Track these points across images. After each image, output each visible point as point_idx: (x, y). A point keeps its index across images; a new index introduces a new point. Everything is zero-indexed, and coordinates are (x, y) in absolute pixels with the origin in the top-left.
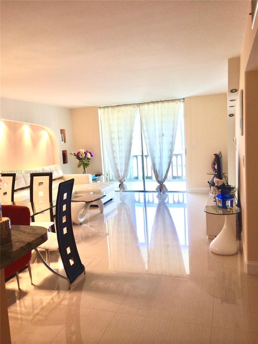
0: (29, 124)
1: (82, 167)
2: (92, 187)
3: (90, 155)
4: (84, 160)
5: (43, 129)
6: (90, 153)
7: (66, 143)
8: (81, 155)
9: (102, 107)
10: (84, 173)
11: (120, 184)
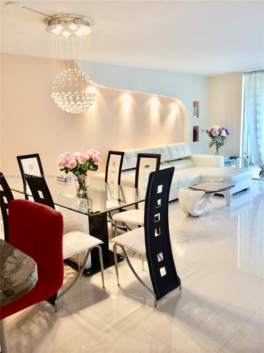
0: (157, 95)
1: (214, 146)
2: (221, 173)
3: (226, 133)
4: (217, 138)
5: (174, 102)
6: (226, 131)
7: (198, 117)
8: (214, 132)
9: (248, 72)
10: (216, 154)
11: (261, 171)
